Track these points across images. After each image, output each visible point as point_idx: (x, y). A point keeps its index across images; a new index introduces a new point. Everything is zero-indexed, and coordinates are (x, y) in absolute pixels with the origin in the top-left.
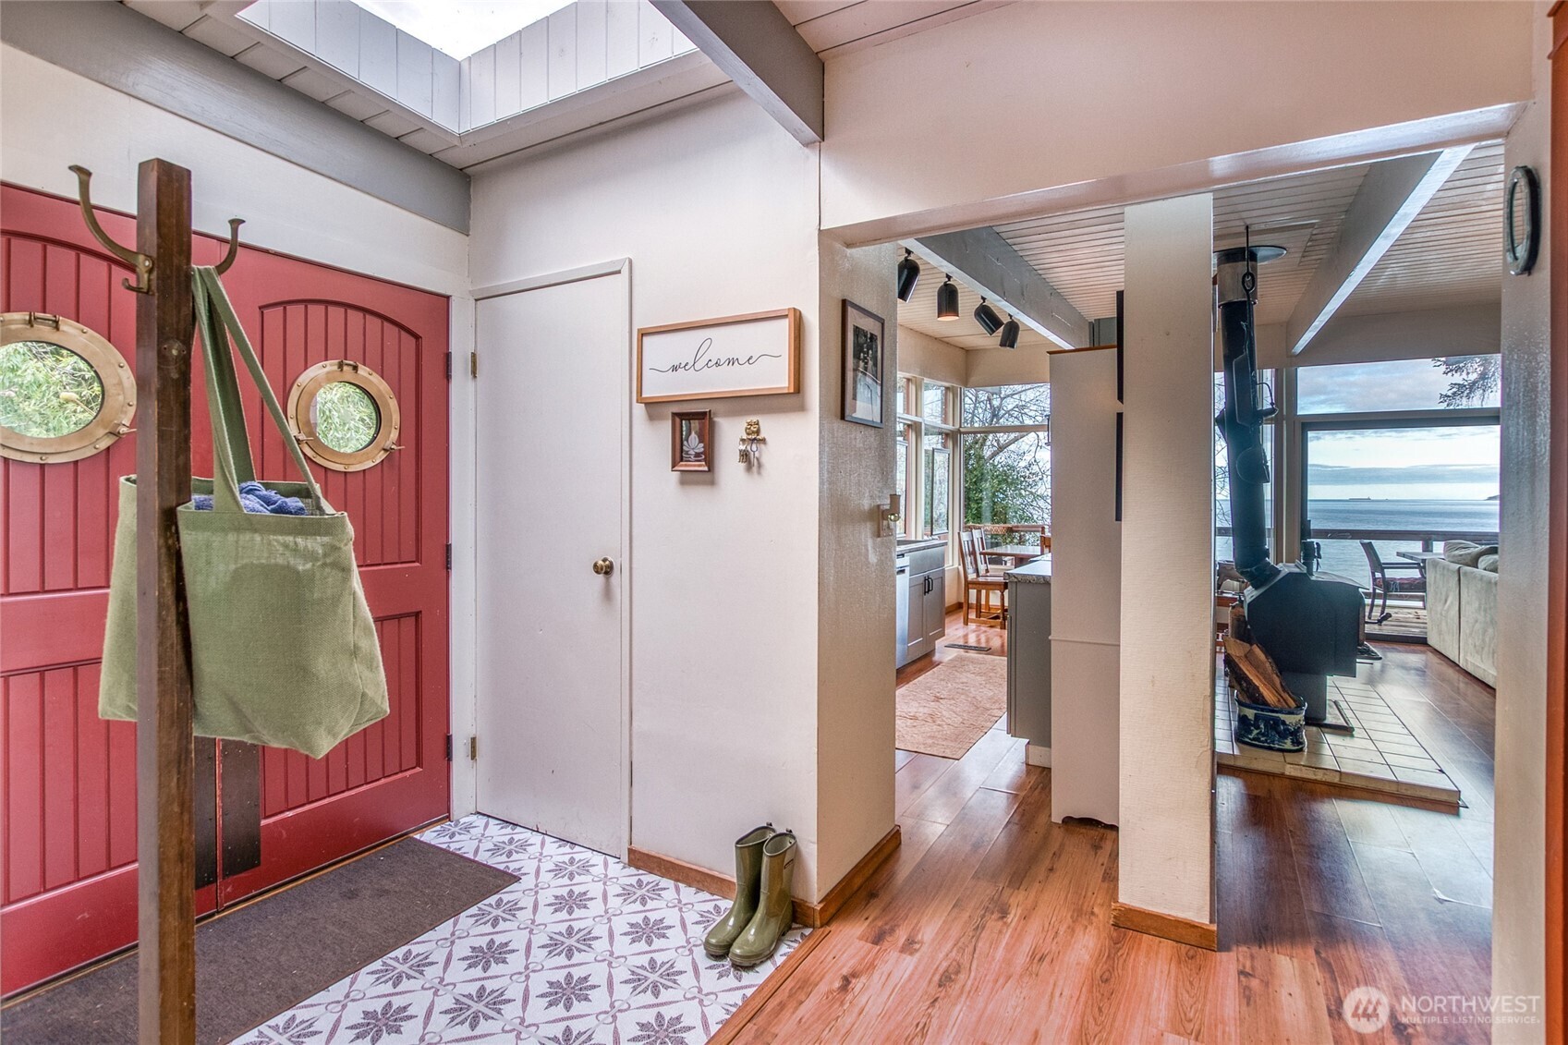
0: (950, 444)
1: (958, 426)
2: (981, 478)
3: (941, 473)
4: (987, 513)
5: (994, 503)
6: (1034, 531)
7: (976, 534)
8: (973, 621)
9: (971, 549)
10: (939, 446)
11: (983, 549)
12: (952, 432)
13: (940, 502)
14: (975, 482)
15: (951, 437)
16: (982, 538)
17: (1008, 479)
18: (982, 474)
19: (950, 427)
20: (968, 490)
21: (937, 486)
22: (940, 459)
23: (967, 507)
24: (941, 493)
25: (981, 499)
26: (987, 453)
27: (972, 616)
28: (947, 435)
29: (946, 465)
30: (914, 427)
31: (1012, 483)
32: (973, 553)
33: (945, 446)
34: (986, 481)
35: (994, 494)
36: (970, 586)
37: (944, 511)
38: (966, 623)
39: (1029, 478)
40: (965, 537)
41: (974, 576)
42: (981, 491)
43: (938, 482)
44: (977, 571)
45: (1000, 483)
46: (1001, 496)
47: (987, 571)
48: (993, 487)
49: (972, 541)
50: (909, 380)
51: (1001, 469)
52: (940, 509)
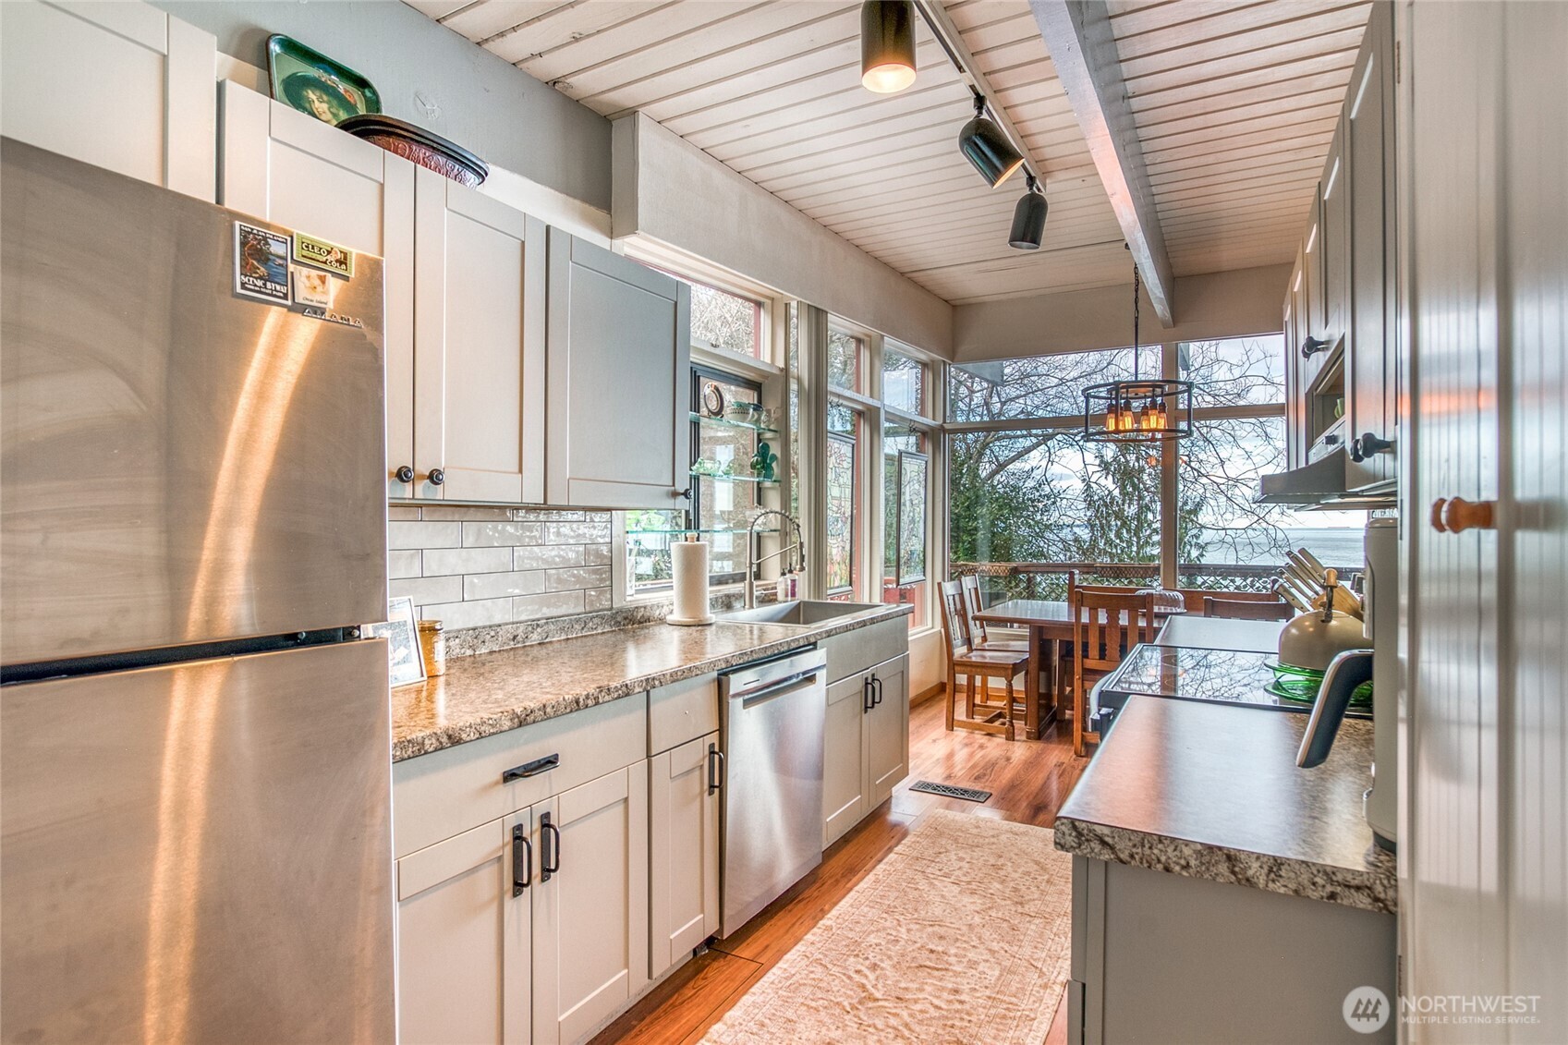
0: (929, 447)
1: (940, 421)
2: (976, 501)
3: (914, 489)
4: (984, 548)
5: (994, 534)
6: (1048, 572)
7: (968, 582)
8: (963, 725)
9: (959, 607)
10: (913, 450)
11: (979, 610)
12: (932, 429)
13: (912, 534)
14: (968, 507)
15: (930, 437)
16: (976, 589)
17: (1012, 504)
18: (977, 497)
19: (928, 421)
20: (956, 520)
21: (906, 509)
22: (913, 468)
23: (955, 539)
24: (913, 521)
25: (976, 529)
26: (985, 470)
27: (961, 712)
28: (924, 434)
29: (922, 478)
30: (867, 416)
31: (1017, 509)
32: (963, 614)
33: (920, 448)
34: (983, 505)
35: (992, 522)
36: (957, 668)
37: (918, 547)
38: (951, 724)
39: (1039, 502)
40: (949, 588)
41: (964, 650)
42: (976, 519)
43: (908, 504)
44: (968, 641)
45: (1001, 508)
46: (1003, 525)
47: (985, 639)
48: (991, 513)
49: (961, 595)
50: (859, 341)
51: (1001, 491)
52: (912, 544)
